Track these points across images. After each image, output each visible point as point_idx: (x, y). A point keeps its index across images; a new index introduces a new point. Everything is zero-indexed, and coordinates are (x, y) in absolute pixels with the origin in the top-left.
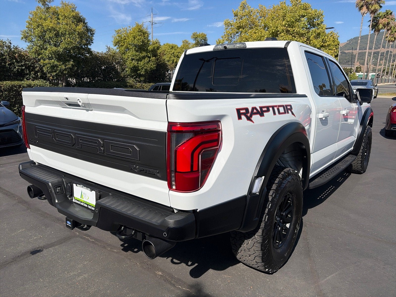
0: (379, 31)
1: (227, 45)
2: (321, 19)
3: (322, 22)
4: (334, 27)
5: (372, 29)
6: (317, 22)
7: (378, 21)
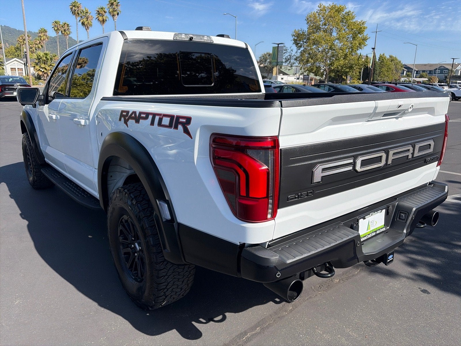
1: (193, 35)
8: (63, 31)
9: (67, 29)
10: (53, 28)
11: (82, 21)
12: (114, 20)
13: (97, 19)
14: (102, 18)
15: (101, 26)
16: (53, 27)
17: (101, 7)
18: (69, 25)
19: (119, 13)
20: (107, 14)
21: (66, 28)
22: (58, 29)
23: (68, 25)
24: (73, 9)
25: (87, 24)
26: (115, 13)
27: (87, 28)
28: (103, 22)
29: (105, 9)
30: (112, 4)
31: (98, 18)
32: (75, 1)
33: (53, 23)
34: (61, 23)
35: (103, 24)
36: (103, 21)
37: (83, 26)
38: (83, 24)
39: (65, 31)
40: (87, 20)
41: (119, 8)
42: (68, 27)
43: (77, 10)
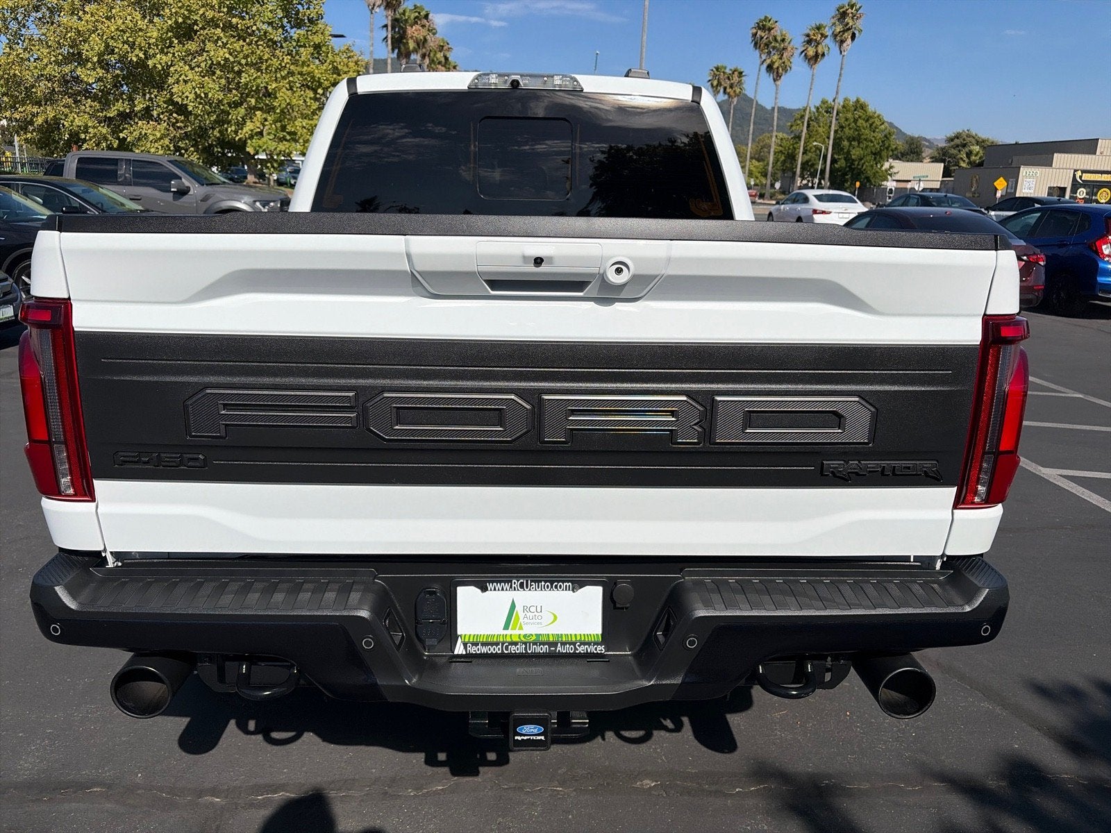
0: (408, 55)
1: (519, 76)
2: (317, 7)
3: (320, 16)
4: (345, 35)
5: (393, 50)
6: (307, 14)
7: (405, 32)
8: (728, 87)
9: (738, 83)
10: (710, 83)
11: (768, 61)
12: (841, 52)
13: (804, 54)
14: (815, 50)
15: (809, 69)
16: (710, 81)
17: (818, 25)
18: (744, 74)
19: (857, 35)
20: (829, 41)
21: (735, 78)
22: (719, 84)
23: (741, 73)
24: (758, 36)
25: (778, 68)
26: (848, 35)
27: (778, 77)
28: (816, 61)
29: (825, 28)
30: (844, 15)
31: (805, 52)
32: (766, 17)
33: (712, 70)
34: (728, 71)
35: (815, 63)
36: (815, 59)
37: (768, 74)
38: (770, 68)
39: (731, 87)
40: (780, 58)
41: (859, 24)
42: (739, 77)
43: (765, 38)
